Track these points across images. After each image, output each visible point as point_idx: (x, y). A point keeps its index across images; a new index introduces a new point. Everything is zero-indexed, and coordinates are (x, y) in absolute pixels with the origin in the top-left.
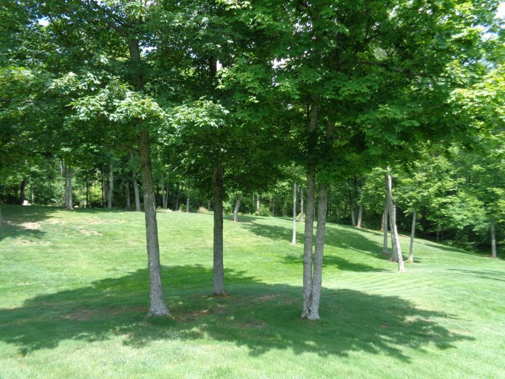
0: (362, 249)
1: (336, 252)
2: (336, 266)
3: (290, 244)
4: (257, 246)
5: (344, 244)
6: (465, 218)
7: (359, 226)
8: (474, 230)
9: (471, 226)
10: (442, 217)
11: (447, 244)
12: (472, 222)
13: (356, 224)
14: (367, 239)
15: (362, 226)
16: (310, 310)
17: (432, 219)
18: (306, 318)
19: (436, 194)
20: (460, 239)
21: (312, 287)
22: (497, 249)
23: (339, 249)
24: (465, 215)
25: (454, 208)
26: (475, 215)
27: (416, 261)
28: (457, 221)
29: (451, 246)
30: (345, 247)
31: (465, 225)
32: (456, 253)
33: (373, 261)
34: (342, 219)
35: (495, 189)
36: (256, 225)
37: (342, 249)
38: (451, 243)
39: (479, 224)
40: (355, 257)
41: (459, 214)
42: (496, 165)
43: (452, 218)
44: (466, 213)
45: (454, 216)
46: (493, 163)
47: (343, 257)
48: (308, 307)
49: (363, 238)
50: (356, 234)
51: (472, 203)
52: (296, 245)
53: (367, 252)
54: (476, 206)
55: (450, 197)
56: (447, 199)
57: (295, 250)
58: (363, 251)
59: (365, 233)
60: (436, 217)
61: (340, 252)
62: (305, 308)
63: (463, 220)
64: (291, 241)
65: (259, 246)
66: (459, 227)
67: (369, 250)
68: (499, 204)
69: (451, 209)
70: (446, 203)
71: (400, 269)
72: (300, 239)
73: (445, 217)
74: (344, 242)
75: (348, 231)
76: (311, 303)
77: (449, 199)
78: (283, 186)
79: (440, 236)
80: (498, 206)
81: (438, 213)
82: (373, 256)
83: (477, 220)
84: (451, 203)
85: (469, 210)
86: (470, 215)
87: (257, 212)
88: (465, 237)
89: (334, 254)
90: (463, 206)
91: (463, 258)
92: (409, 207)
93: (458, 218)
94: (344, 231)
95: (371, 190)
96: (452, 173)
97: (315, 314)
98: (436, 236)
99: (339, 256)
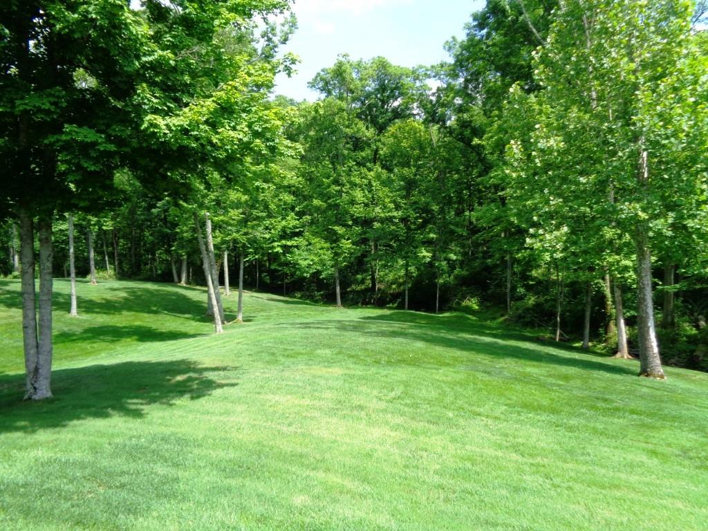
0: (179, 313)
1: (141, 321)
2: (135, 337)
3: (68, 316)
4: (7, 325)
5: (155, 309)
6: (311, 263)
7: (183, 283)
8: (321, 277)
9: (318, 273)
10: (287, 264)
11: (295, 297)
12: (319, 268)
13: (180, 281)
14: (190, 299)
15: (188, 282)
16: (35, 388)
17: (277, 268)
18: (30, 398)
19: (281, 236)
20: (308, 290)
21: (38, 358)
22: (342, 298)
23: (146, 315)
24: (312, 260)
25: (300, 252)
26: (321, 260)
27: (247, 320)
28: (303, 268)
29: (299, 298)
30: (155, 312)
31: (311, 272)
32: (300, 306)
33: (192, 325)
34: (159, 275)
35: (336, 228)
36: (9, 292)
37: (151, 315)
38: (299, 296)
39: (327, 269)
40: (168, 324)
41: (306, 259)
42: (336, 200)
43: (298, 264)
44: (312, 257)
45: (300, 261)
46: (334, 197)
47: (149, 325)
48: (33, 385)
49: (184, 298)
50: (176, 294)
51: (318, 246)
52: (78, 317)
53: (187, 316)
54: (322, 248)
55: (296, 238)
56: (293, 242)
57: (73, 324)
58: (180, 315)
59: (189, 291)
60: (281, 264)
61: (148, 320)
62: (29, 386)
63: (309, 266)
64: (69, 311)
65: (11, 324)
66: (305, 275)
67: (189, 313)
68: (341, 245)
69: (297, 253)
70: (291, 247)
71: (218, 330)
72: (85, 307)
73: (291, 264)
74: (155, 306)
75: (164, 291)
76: (37, 378)
77: (294, 242)
78: (61, 231)
79: (288, 288)
80: (341, 248)
81: (283, 259)
82: (193, 319)
83: (324, 265)
84: (297, 247)
85: (316, 255)
86: (316, 259)
87: (16, 273)
88: (314, 286)
89: (137, 323)
90: (310, 249)
91: (304, 311)
92: (250, 254)
93: (304, 263)
94: (157, 291)
95: (187, 232)
96: (297, 209)
97: (45, 392)
98: (283, 288)
99: (145, 324)
